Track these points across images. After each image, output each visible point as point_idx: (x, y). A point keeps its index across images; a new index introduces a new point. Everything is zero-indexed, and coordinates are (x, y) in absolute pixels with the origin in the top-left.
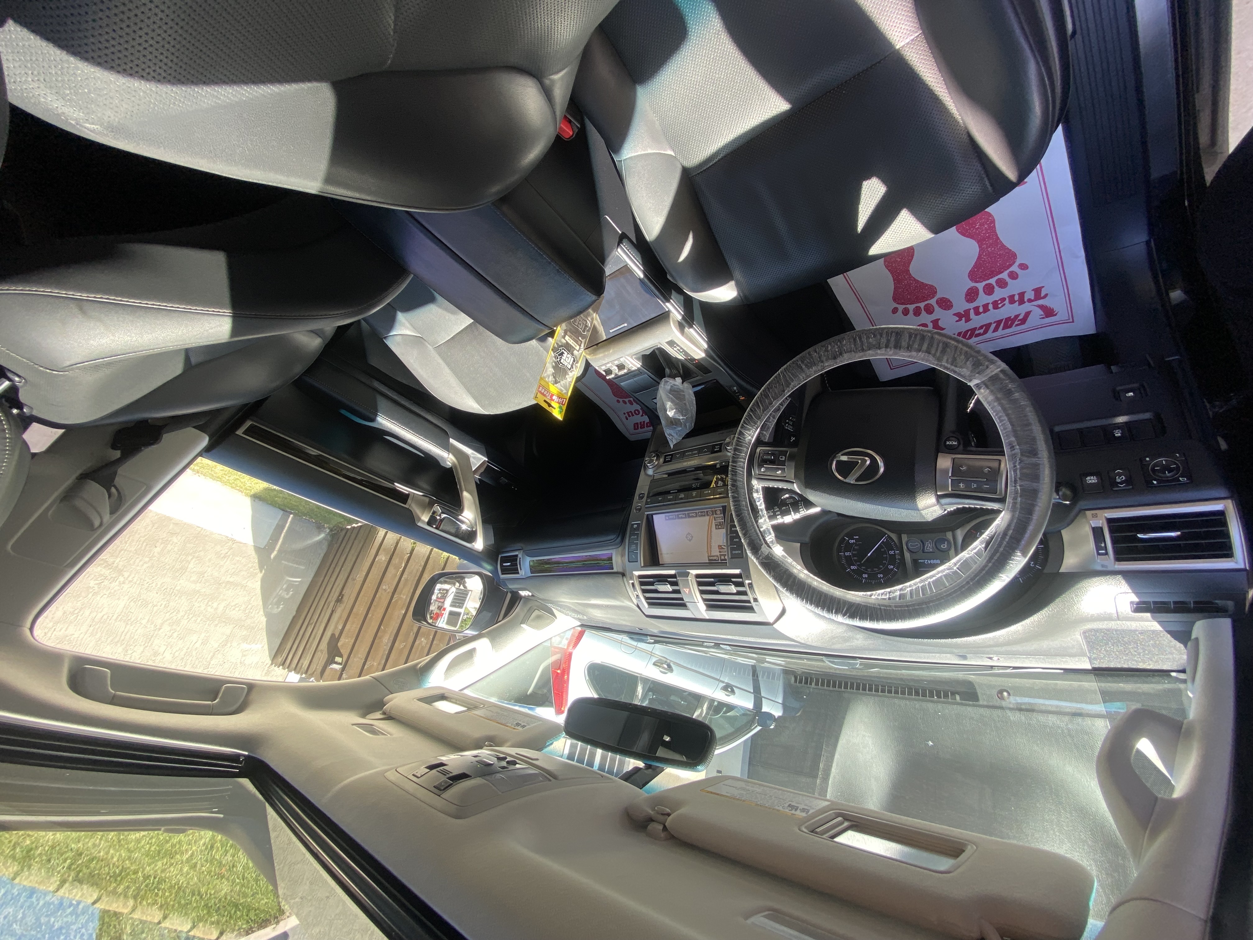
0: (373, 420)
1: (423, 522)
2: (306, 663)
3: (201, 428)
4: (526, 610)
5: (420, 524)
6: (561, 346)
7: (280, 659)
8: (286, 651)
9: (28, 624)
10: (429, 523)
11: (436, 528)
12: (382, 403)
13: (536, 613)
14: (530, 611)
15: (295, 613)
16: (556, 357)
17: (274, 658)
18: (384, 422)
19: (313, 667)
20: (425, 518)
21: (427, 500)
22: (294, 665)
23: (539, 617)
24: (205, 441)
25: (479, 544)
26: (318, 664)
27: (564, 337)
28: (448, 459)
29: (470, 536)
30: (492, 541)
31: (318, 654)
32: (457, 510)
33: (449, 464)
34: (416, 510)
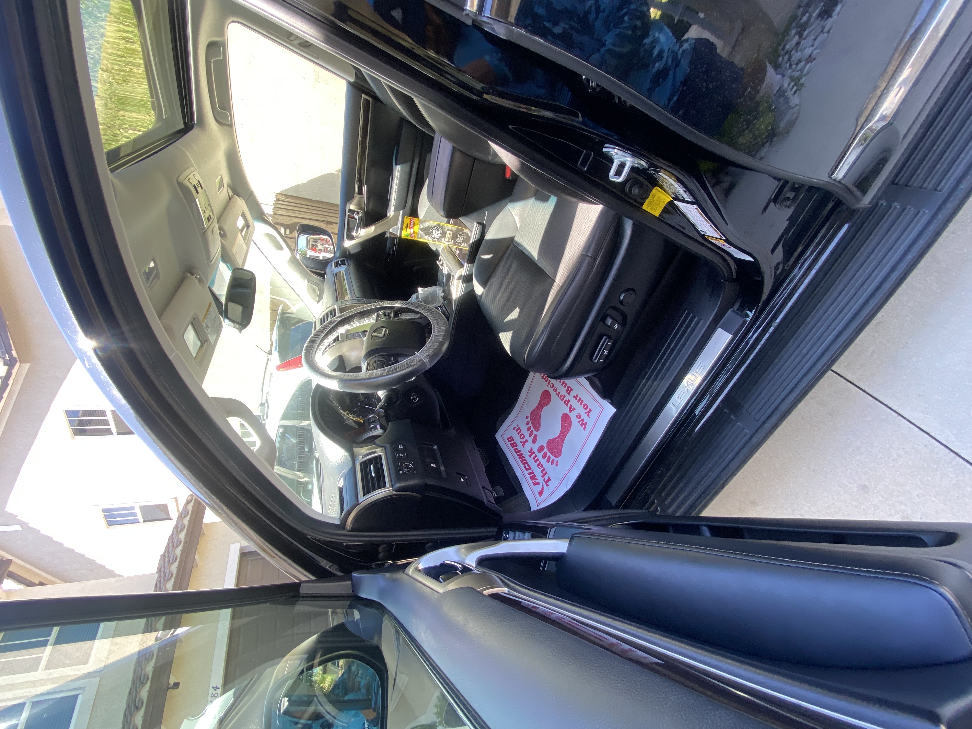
0: (396, 164)
1: (350, 206)
2: (281, 212)
3: (357, 76)
4: (317, 281)
5: (348, 205)
6: (442, 229)
7: (281, 197)
8: (287, 200)
9: (235, 19)
10: (350, 211)
11: (349, 215)
12: (407, 167)
13: (317, 288)
14: (317, 284)
15: (314, 199)
16: (434, 227)
17: (281, 194)
18: (398, 170)
19: (280, 217)
20: (352, 207)
21: (363, 206)
22: (278, 206)
23: (314, 290)
24: (352, 80)
25: (348, 244)
26: (281, 220)
27: (448, 230)
28: (391, 213)
29: (351, 238)
30: (352, 252)
31: (289, 218)
32: (363, 225)
33: (388, 214)
34: (355, 200)
